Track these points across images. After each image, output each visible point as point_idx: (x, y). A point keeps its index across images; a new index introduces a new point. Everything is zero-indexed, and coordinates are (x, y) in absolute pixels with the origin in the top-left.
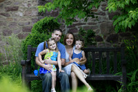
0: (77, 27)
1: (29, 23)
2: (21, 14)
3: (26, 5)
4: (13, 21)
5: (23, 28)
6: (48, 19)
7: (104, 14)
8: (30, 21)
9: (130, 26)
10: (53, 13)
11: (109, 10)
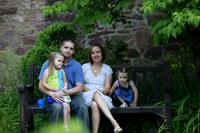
0: (102, 36)
1: (33, 32)
2: (21, 19)
3: (28, 6)
4: (10, 29)
5: (24, 38)
6: (58, 25)
7: (140, 18)
8: (34, 29)
9: (174, 35)
10: (67, 16)
11: (145, 12)
